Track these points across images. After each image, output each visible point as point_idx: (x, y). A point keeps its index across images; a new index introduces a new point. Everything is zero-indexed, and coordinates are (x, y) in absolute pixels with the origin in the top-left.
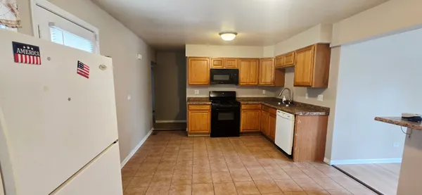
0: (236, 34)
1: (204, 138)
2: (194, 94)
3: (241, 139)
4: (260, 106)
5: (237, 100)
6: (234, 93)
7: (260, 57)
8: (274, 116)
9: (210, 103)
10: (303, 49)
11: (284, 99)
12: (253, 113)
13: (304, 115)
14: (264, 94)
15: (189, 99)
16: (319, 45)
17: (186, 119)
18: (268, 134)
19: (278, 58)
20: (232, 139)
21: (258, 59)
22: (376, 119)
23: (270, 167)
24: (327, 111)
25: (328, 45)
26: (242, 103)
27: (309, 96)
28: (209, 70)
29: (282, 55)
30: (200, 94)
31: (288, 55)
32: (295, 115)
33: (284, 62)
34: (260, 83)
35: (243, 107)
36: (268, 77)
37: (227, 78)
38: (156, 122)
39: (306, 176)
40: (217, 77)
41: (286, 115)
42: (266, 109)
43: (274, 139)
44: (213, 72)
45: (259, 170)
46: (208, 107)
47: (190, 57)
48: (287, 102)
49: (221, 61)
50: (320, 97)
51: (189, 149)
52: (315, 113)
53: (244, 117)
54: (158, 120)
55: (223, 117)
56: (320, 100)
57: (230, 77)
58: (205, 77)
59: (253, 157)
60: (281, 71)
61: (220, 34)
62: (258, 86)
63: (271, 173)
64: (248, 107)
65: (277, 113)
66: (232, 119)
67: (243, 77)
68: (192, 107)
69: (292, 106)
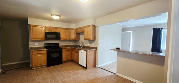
0: (60, 16)
1: (43, 68)
2: (34, 45)
3: (63, 65)
4: (71, 49)
5: (60, 47)
6: (58, 44)
7: (69, 28)
8: (78, 52)
9: (46, 49)
10: (87, 26)
11: (80, 45)
12: (68, 52)
13: (90, 51)
14: (71, 43)
15: (32, 48)
16: (92, 25)
17: (30, 60)
18: (75, 60)
19: (77, 29)
20: (59, 66)
21: (69, 29)
22: (111, 50)
23: (80, 74)
24: (96, 48)
25: (95, 25)
26: (63, 48)
27: (90, 43)
28: (44, 32)
29: (79, 28)
30: (38, 45)
31: (81, 28)
32: (87, 51)
33: (79, 31)
34: (70, 39)
35: (63, 50)
36: (73, 36)
37: (54, 36)
38: (3, 65)
39: (93, 74)
40: (49, 36)
41: (83, 51)
42: (73, 50)
43: (78, 62)
44: (46, 34)
45: (76, 76)
46: (45, 52)
47: (32, 25)
48: (81, 46)
49: (51, 28)
50: (93, 44)
51: (35, 76)
52: (93, 50)
53: (64, 55)
54: (4, 63)
55: (54, 56)
56: (93, 45)
57: (56, 36)
58: (42, 36)
59: (71, 72)
60: (78, 34)
61: (52, 15)
62: (69, 40)
63: (80, 76)
64: (65, 50)
65: (79, 51)
66: (58, 56)
67: (62, 36)
68: (34, 53)
69: (84, 48)
